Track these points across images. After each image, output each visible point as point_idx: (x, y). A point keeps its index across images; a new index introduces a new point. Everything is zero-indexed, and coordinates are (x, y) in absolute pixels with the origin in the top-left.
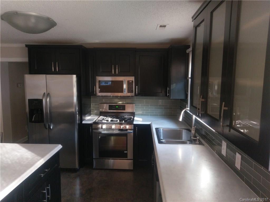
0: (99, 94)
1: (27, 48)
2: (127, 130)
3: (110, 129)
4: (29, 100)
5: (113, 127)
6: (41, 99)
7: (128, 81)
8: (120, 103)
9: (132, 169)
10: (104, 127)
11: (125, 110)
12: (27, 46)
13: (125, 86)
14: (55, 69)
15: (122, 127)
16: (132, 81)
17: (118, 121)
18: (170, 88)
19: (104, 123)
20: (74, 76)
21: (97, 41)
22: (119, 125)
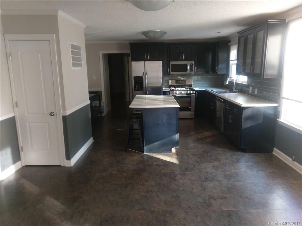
0: (171, 73)
1: (130, 45)
2: (191, 94)
3: (181, 94)
4: (134, 77)
5: (183, 92)
6: (142, 76)
7: (190, 64)
8: (182, 79)
9: (194, 117)
10: (177, 92)
11: (186, 83)
12: (130, 43)
13: (188, 67)
14: (147, 57)
15: (188, 92)
16: (193, 64)
17: (185, 89)
18: (217, 67)
19: (177, 91)
20: (161, 62)
21: (171, 39)
22: (186, 91)
